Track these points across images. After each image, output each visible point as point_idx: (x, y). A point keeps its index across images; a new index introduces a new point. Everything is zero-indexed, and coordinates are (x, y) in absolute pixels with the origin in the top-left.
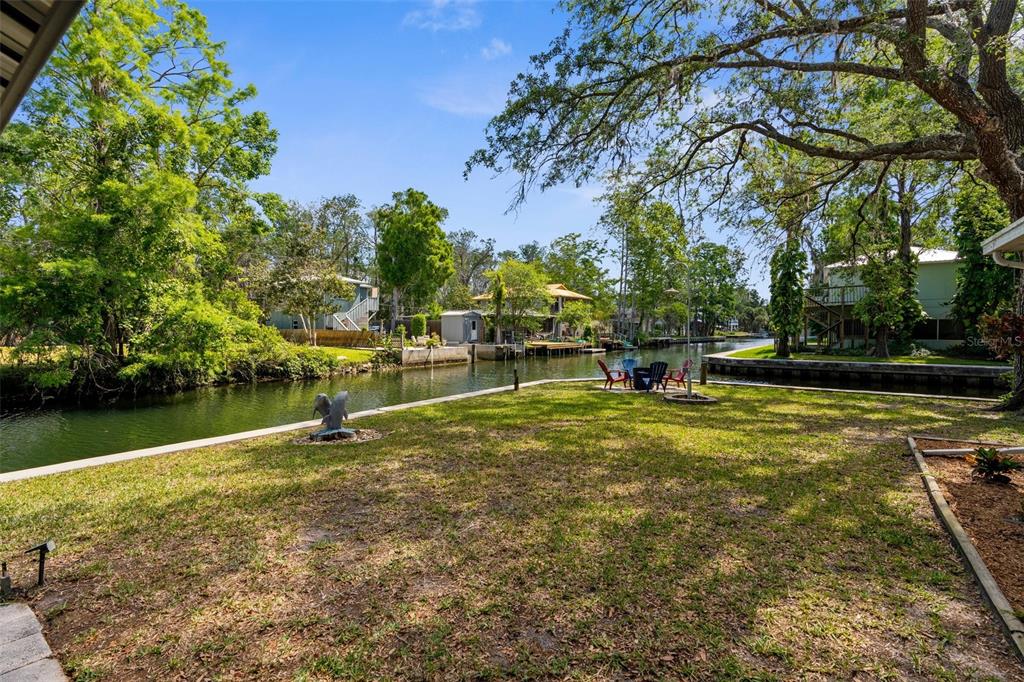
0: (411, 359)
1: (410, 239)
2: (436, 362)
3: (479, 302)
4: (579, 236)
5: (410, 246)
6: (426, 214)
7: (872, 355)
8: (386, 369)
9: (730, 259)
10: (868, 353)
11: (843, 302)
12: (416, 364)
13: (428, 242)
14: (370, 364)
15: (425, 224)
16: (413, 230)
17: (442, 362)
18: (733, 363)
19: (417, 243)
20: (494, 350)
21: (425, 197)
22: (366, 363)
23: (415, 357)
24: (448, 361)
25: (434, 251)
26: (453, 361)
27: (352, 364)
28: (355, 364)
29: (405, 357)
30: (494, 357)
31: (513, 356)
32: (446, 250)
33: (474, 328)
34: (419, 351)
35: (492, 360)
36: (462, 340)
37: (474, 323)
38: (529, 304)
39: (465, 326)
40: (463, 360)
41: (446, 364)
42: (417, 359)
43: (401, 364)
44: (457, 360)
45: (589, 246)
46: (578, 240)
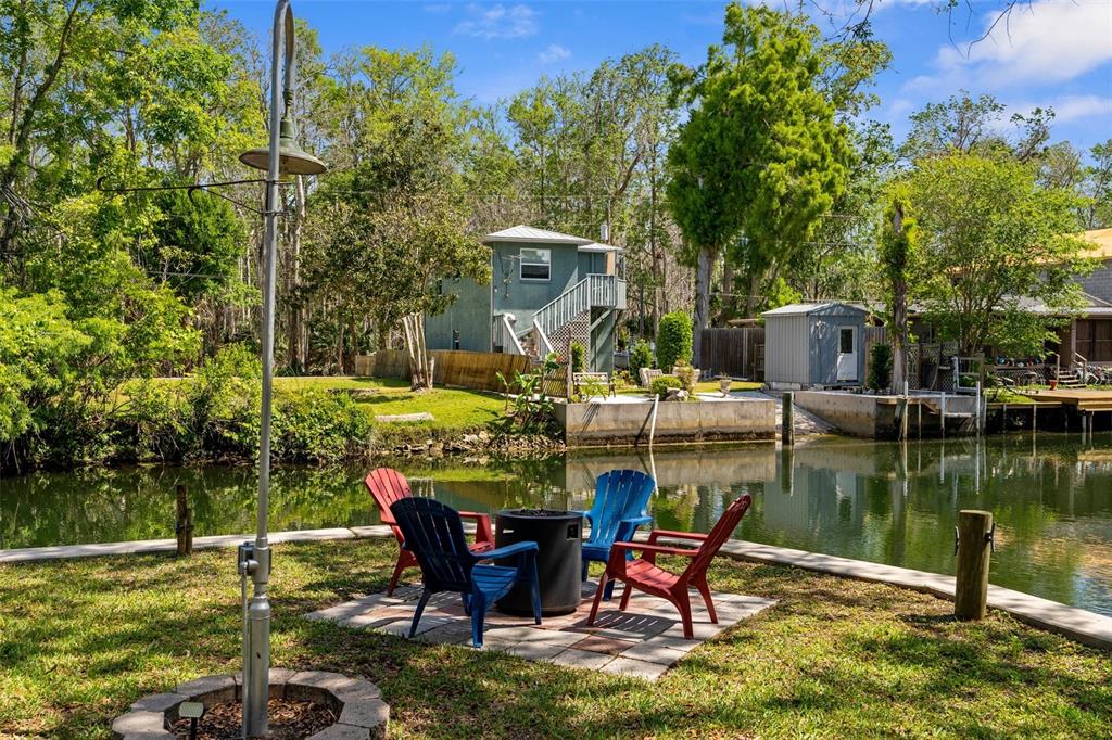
0: (593, 427)
1: (728, 129)
2: (663, 437)
6: (769, 60)
8: (518, 448)
12: (609, 439)
13: (765, 131)
14: (484, 435)
15: (764, 87)
16: (739, 103)
17: (691, 437)
20: (872, 409)
22: (476, 431)
23: (605, 423)
24: (708, 435)
25: (783, 152)
26: (725, 435)
27: (435, 434)
28: (444, 432)
29: (574, 418)
30: (872, 428)
31: (934, 431)
32: (817, 148)
33: (847, 348)
34: (617, 407)
35: (864, 437)
36: (806, 379)
37: (847, 335)
38: (1022, 286)
39: (815, 342)
40: (760, 435)
41: (700, 443)
42: (612, 426)
43: (563, 436)
44: (738, 435)
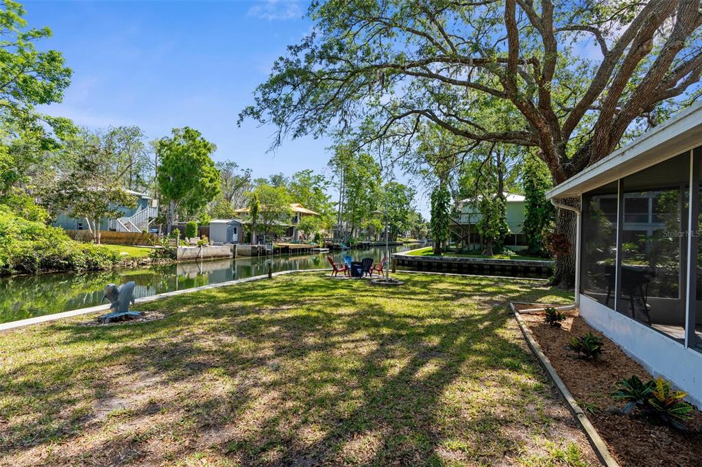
0: (185, 255)
1: (186, 164)
2: (204, 257)
3: (239, 213)
4: (312, 172)
5: (185, 169)
6: (199, 147)
7: (484, 254)
8: (163, 262)
9: (407, 193)
10: (482, 253)
11: (470, 223)
12: (189, 259)
13: (200, 168)
14: (149, 259)
15: (199, 154)
16: (189, 158)
17: (210, 257)
18: (409, 259)
19: (191, 167)
20: (250, 249)
21: (199, 134)
22: (146, 258)
23: (188, 254)
24: (214, 257)
26: (218, 256)
27: (133, 259)
29: (179, 253)
30: (250, 253)
31: (264, 253)
32: (215, 174)
33: (235, 233)
34: (191, 249)
35: (249, 256)
36: (226, 241)
37: (235, 229)
38: (277, 217)
39: (228, 231)
40: (226, 256)
41: (212, 259)
42: (189, 255)
43: (176, 258)
44: (221, 256)
45: (319, 179)
46: (311, 175)
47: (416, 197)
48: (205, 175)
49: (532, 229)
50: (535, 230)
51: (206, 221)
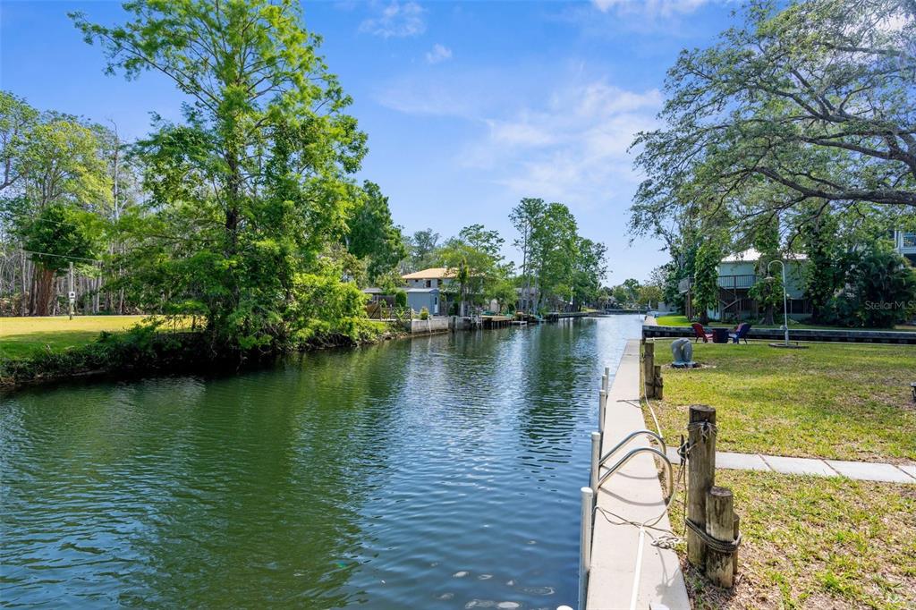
0: (416, 328)
3: (407, 280)
4: (483, 227)
5: (367, 231)
7: (763, 323)
8: (402, 337)
9: (594, 250)
10: (761, 322)
11: (735, 286)
12: (420, 333)
17: (434, 331)
18: (672, 330)
19: (374, 227)
21: (378, 188)
23: (419, 327)
24: (437, 330)
26: (440, 330)
29: (413, 327)
33: (436, 303)
37: (436, 299)
41: (436, 333)
43: (411, 332)
45: (491, 235)
46: (481, 230)
47: (605, 255)
48: (389, 236)
49: (819, 293)
50: (823, 294)
51: (391, 289)
